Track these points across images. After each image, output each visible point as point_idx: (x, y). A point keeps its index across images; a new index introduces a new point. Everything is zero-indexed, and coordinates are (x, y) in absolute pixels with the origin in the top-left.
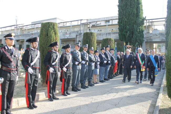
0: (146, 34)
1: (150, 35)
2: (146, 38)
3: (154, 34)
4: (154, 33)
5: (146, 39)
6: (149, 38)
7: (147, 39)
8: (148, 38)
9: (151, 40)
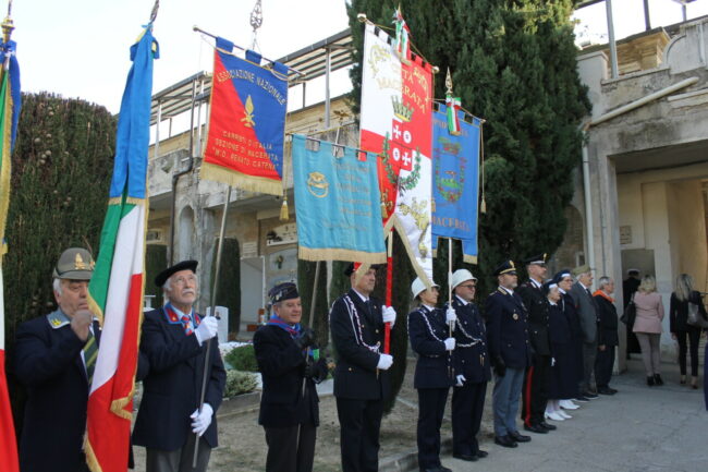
0: (608, 87)
1: (645, 91)
2: (609, 121)
3: (693, 73)
4: (684, 69)
5: (615, 129)
6: (644, 115)
7: (621, 135)
8: (630, 119)
9: (664, 130)
